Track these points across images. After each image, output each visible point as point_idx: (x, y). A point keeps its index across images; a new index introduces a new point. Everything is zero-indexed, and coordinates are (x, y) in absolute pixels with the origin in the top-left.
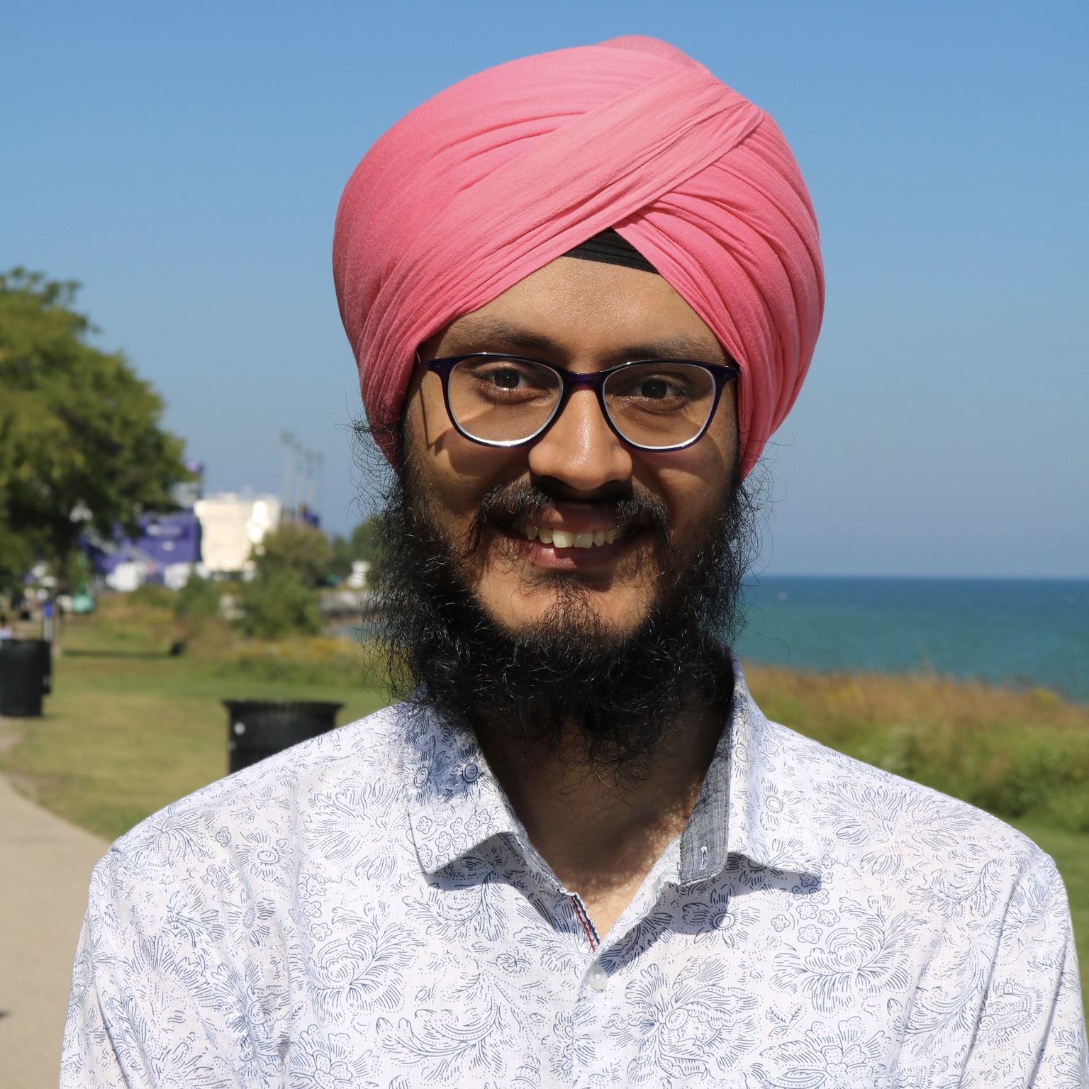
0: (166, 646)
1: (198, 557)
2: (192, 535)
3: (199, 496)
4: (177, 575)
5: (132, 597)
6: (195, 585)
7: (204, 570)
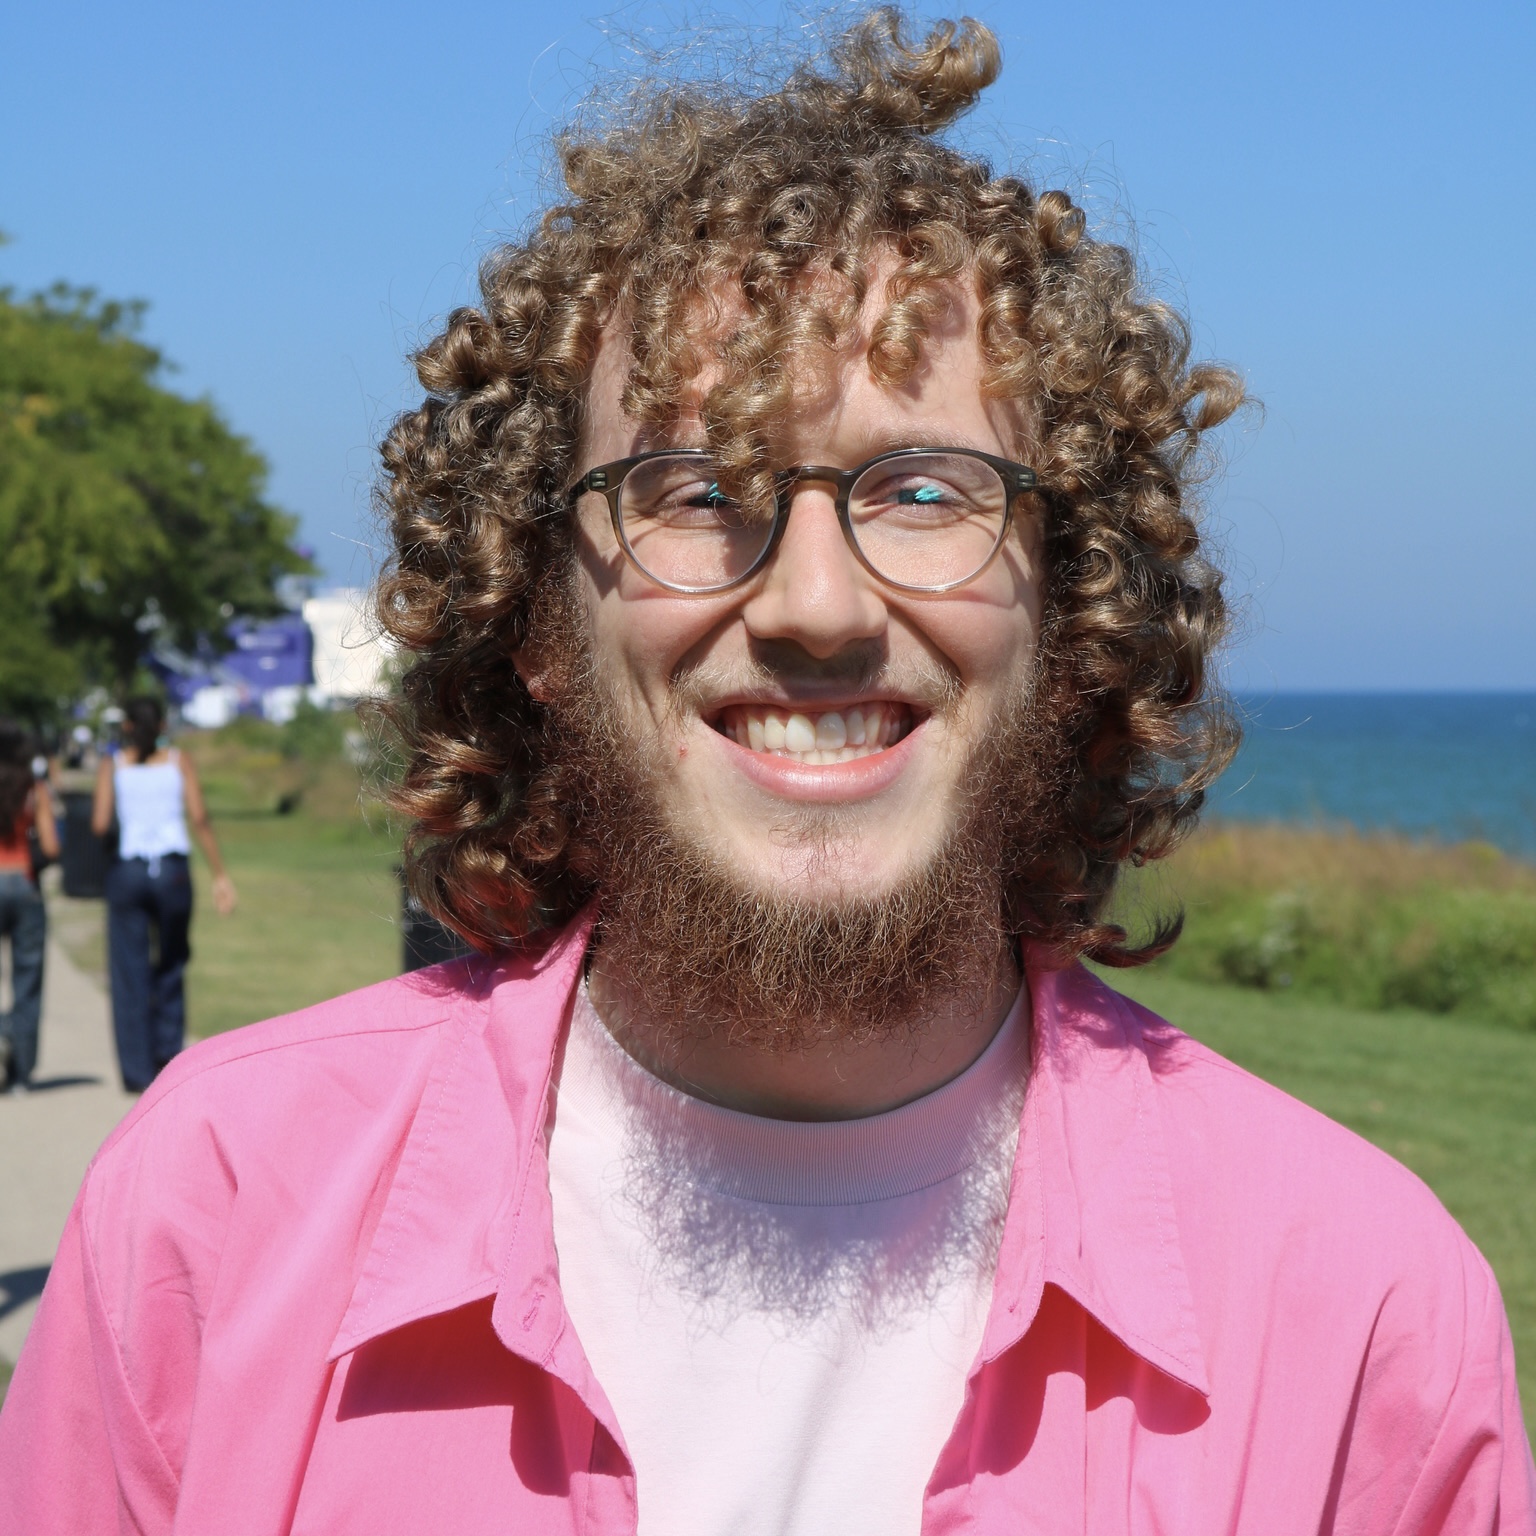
0: (271, 801)
1: (308, 678)
2: (300, 648)
3: (310, 593)
4: (281, 703)
5: (220, 735)
6: (308, 717)
7: (318, 696)
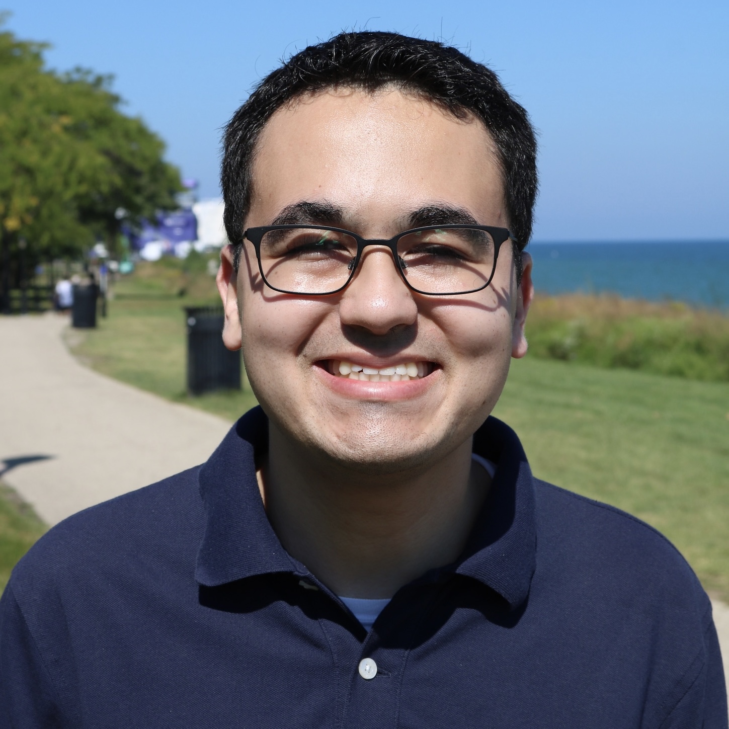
0: (175, 290)
1: (195, 237)
2: (191, 226)
3: (196, 200)
4: (183, 249)
5: (156, 263)
7: (199, 246)
